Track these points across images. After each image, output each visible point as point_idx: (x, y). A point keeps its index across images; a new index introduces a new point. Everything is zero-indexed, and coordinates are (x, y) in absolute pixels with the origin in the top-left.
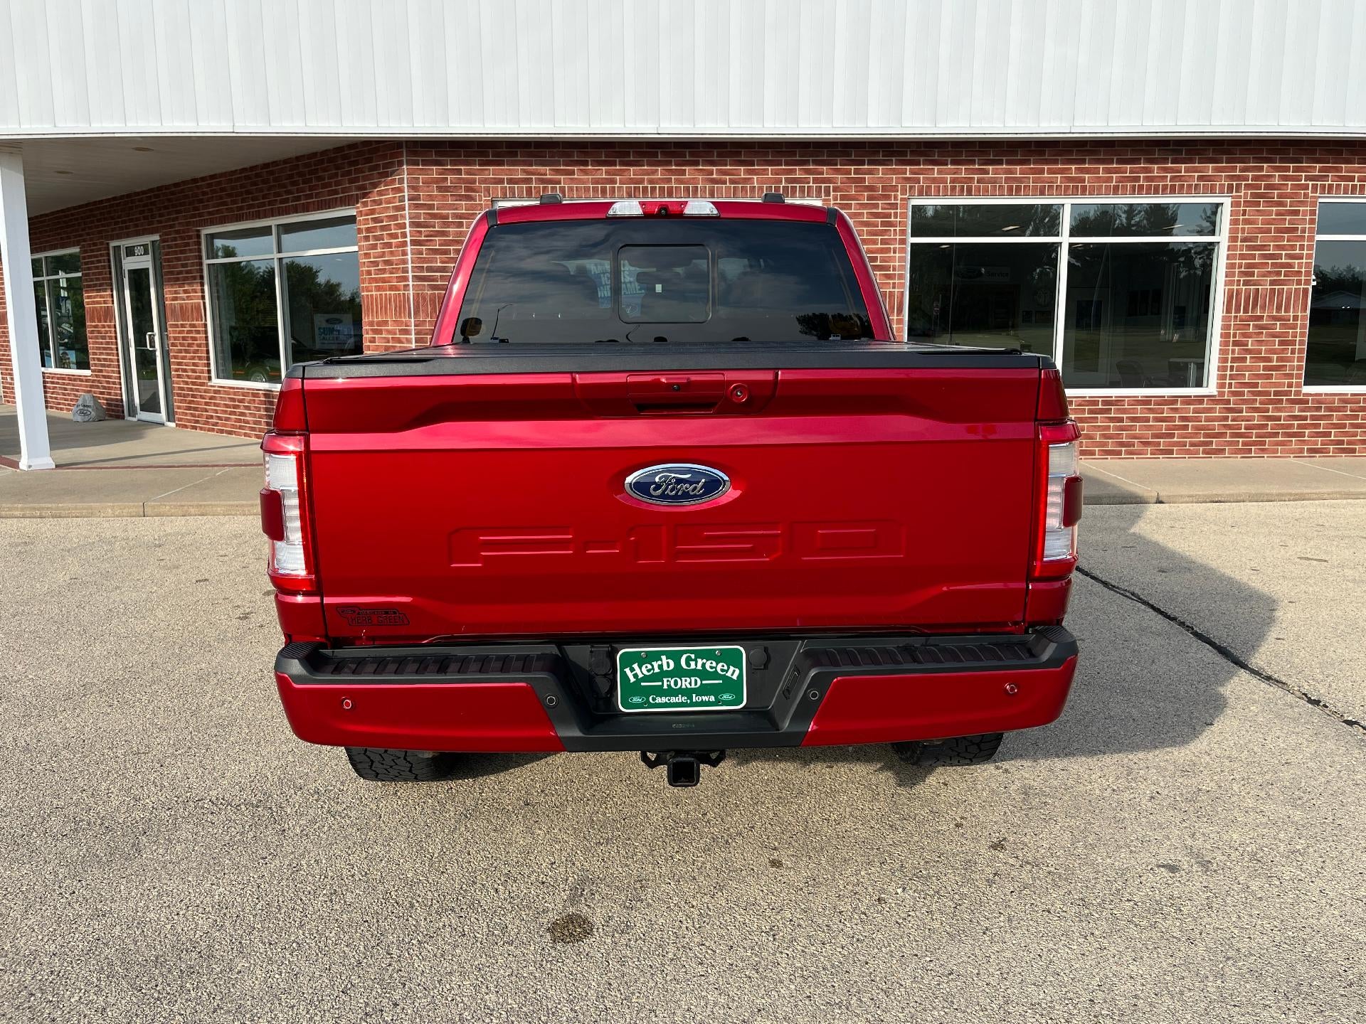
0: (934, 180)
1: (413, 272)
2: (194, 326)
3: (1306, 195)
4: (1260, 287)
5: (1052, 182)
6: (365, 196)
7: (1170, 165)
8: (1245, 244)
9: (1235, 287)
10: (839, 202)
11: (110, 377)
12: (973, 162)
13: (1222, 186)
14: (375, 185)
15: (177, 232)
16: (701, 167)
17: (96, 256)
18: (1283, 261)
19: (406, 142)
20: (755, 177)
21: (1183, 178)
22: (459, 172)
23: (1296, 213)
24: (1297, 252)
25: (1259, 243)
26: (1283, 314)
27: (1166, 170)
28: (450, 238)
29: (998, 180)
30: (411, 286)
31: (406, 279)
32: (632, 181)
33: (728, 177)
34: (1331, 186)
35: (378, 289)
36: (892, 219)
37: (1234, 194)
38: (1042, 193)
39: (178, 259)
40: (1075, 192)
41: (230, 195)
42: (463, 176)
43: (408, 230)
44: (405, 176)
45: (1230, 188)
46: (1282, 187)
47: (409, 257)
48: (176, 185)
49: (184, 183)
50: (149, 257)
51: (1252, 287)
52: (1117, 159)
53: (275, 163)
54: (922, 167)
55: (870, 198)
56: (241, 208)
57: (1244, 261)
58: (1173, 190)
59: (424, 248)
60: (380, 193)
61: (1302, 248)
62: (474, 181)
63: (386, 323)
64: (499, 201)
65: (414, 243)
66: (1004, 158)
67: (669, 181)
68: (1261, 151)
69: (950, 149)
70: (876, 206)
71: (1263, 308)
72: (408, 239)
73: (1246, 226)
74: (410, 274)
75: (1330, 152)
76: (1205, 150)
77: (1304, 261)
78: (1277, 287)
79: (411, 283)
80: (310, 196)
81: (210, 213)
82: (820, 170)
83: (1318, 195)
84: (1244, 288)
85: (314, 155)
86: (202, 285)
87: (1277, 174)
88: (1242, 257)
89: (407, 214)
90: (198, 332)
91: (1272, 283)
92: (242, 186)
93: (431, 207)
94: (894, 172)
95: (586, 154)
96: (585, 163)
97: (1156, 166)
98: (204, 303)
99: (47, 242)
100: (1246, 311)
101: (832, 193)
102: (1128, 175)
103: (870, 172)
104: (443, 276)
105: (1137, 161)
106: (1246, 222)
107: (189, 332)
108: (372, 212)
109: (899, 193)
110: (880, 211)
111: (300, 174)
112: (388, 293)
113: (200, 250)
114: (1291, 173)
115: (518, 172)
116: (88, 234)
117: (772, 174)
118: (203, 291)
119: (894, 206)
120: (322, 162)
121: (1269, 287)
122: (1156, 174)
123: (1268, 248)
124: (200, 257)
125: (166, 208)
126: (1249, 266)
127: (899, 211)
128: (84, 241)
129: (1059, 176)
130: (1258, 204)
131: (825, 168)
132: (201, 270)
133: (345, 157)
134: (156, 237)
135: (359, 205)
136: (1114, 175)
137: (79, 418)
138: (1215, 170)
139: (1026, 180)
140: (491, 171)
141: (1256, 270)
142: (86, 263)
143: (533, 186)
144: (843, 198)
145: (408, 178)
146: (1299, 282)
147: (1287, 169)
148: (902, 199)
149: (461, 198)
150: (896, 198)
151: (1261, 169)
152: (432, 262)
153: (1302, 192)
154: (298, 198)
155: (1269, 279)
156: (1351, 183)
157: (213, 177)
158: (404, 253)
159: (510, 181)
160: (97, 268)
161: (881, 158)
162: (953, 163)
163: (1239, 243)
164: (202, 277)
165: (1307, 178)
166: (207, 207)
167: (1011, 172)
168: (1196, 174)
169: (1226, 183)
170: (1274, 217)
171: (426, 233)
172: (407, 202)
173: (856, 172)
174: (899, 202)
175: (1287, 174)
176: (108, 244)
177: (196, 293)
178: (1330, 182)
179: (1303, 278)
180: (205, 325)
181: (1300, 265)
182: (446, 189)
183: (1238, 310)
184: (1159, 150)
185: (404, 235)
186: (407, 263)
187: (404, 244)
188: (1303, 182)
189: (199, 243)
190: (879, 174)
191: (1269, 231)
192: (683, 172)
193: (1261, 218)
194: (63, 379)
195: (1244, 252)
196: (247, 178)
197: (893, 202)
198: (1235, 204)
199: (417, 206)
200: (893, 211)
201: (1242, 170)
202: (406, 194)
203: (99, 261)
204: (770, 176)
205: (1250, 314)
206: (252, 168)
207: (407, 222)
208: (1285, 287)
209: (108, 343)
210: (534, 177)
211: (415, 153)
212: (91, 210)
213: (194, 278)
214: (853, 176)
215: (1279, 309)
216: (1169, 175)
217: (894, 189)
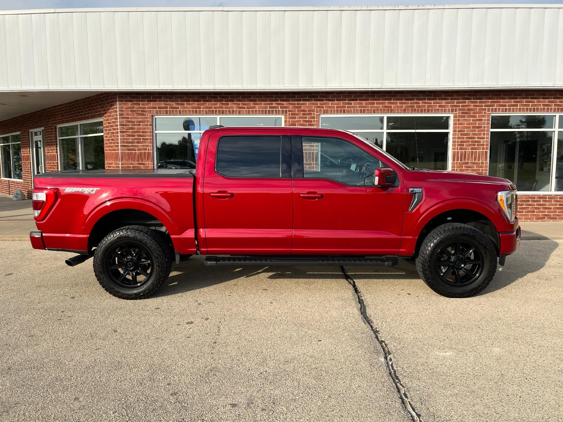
0: (329, 107)
1: (120, 143)
2: (54, 163)
3: (485, 113)
4: (467, 151)
5: (378, 108)
6: (105, 113)
7: (427, 101)
8: (460, 133)
9: (456, 151)
10: (291, 116)
11: (28, 183)
12: (345, 100)
13: (449, 110)
14: (109, 109)
15: (49, 127)
16: (235, 102)
17: (25, 136)
18: (476, 140)
19: (118, 93)
20: (257, 106)
21: (432, 106)
22: (139, 104)
23: (481, 120)
24: (482, 136)
25: (465, 133)
26: (477, 161)
27: (425, 103)
28: (135, 130)
29: (356, 107)
30: (120, 149)
31: (118, 146)
32: (207, 108)
33: (246, 106)
34: (496, 109)
35: (110, 150)
36: (313, 123)
37: (454, 113)
38: (374, 112)
39: (49, 137)
40: (388, 112)
41: (65, 113)
42: (141, 106)
43: (119, 127)
44: (118, 106)
45: (452, 111)
46: (474, 110)
47: (119, 137)
48: (49, 108)
49: (51, 107)
50: (41, 136)
51: (463, 151)
52: (405, 99)
53: (78, 100)
54: (324, 102)
55: (303, 114)
56: (68, 118)
57: (459, 140)
58: (428, 111)
59: (125, 134)
60: (110, 113)
61: (484, 134)
62: (145, 108)
63: (112, 163)
64: (155, 115)
65: (121, 132)
66: (358, 98)
67: (222, 108)
68: (465, 95)
69: (336, 95)
70: (306, 118)
71: (468, 159)
72: (119, 131)
73: (460, 126)
74: (120, 144)
75: (495, 95)
76: (441, 95)
77: (485, 140)
78: (474, 151)
79: (120, 148)
80: (88, 113)
81: (59, 119)
82: (283, 103)
83: (490, 112)
84: (460, 151)
85: (90, 98)
86: (57, 147)
87: (472, 104)
88: (459, 138)
89: (119, 121)
90: (55, 166)
91: (472, 149)
92: (69, 109)
93: (128, 118)
94: (313, 104)
95: (189, 97)
96: (189, 101)
97: (421, 101)
98: (57, 155)
99: (10, 130)
100: (461, 160)
101: (288, 113)
102: (409, 105)
103: (303, 104)
104: (132, 145)
105: (413, 99)
106: (460, 124)
107: (52, 166)
108: (108, 120)
109: (315, 112)
110: (308, 120)
111: (86, 105)
112: (113, 152)
113: (56, 134)
114: (478, 104)
115: (162, 104)
116: (23, 127)
117: (264, 105)
118: (57, 150)
119: (314, 118)
120: (92, 100)
121: (470, 151)
122: (421, 105)
123: (469, 134)
124: (56, 136)
125: (46, 117)
126: (462, 142)
127: (315, 120)
128: (22, 129)
129: (381, 105)
130: (464, 117)
131: (285, 102)
132: (56, 142)
133: (99, 98)
134: (43, 128)
135: (103, 117)
136: (404, 105)
137: (15, 199)
138: (446, 103)
139: (367, 107)
140: (152, 104)
141: (465, 144)
142: (22, 138)
143: (168, 110)
144: (292, 114)
145: (119, 107)
146: (483, 149)
147: (477, 102)
148: (316, 115)
149: (139, 114)
150: (314, 114)
151: (465, 102)
152: (128, 140)
153: (483, 111)
154: (85, 114)
155: (470, 147)
156: (505, 108)
157: (60, 105)
158: (118, 136)
159: (159, 108)
160: (25, 140)
161: (308, 98)
162: (337, 100)
163: (457, 133)
164: (57, 144)
165: (485, 106)
166: (58, 117)
167: (361, 104)
168: (438, 105)
169: (451, 108)
170: (471, 122)
171: (126, 128)
172: (118, 116)
173: (298, 104)
174: (315, 116)
175: (477, 104)
176: (29, 131)
177: (55, 150)
178: (495, 107)
179: (485, 147)
180: (58, 163)
181: (484, 142)
182: (134, 111)
183: (458, 160)
184: (422, 95)
185: (117, 129)
186: (118, 140)
187: (117, 133)
188: (483, 107)
189: (56, 131)
190: (307, 105)
191: (470, 128)
192: (228, 104)
193: (466, 122)
194: (15, 183)
195: (459, 136)
196: (70, 106)
197: (313, 116)
198: (455, 117)
199: (123, 118)
200: (313, 120)
201: (457, 103)
202: (118, 113)
203: (26, 138)
204: (263, 106)
205: (463, 162)
206: (72, 102)
207: (118, 124)
208: (478, 151)
209: (28, 169)
210: (168, 106)
211: (122, 97)
212: (24, 118)
213: (54, 145)
214: (296, 106)
215: (475, 159)
216: (427, 105)
217: (313, 111)
